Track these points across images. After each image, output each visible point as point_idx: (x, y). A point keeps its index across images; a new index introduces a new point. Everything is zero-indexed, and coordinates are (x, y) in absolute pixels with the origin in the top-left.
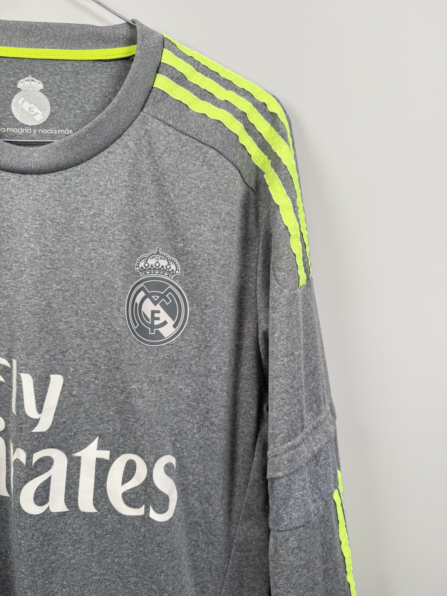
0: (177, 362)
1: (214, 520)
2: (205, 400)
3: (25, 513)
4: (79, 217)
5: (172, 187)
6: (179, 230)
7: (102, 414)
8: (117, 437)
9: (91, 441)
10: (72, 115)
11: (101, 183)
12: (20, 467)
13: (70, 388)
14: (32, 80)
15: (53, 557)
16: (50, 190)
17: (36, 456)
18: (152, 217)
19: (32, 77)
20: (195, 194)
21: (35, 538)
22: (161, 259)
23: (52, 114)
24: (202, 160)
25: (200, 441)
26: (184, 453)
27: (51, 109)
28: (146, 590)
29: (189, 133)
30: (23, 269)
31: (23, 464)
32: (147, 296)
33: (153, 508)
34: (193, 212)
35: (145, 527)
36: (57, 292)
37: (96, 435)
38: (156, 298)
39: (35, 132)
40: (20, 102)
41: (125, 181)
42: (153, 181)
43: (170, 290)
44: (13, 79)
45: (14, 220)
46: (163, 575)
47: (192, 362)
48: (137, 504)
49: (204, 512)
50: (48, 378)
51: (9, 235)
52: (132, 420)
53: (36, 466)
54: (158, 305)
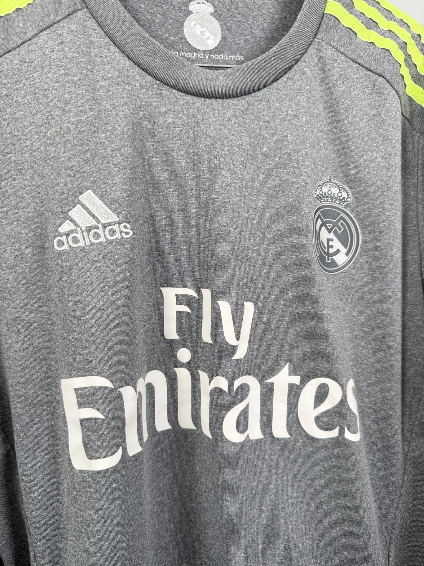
0: (350, 290)
2: (381, 325)
3: (229, 441)
4: (263, 143)
5: (345, 113)
6: (353, 156)
7: (291, 340)
8: (307, 362)
9: (282, 367)
10: (242, 41)
11: (283, 109)
12: (221, 395)
13: (261, 315)
14: (203, 3)
15: (253, 484)
16: (234, 116)
17: (237, 383)
18: (325, 144)
20: (366, 122)
21: (238, 465)
22: (332, 187)
23: (223, 39)
24: (371, 88)
25: (376, 365)
26: (359, 377)
27: (222, 34)
28: (339, 509)
29: (359, 61)
30: (214, 196)
31: (225, 392)
32: (323, 224)
33: (349, 429)
34: (366, 139)
35: (339, 447)
36: (246, 220)
37: (287, 361)
38: (329, 226)
39: (207, 57)
40: (192, 25)
41: (304, 107)
42: (325, 108)
43: (342, 218)
45: (200, 146)
46: (358, 492)
47: (365, 290)
48: (330, 426)
50: (243, 305)
51: (196, 163)
53: (236, 393)
54: (332, 233)
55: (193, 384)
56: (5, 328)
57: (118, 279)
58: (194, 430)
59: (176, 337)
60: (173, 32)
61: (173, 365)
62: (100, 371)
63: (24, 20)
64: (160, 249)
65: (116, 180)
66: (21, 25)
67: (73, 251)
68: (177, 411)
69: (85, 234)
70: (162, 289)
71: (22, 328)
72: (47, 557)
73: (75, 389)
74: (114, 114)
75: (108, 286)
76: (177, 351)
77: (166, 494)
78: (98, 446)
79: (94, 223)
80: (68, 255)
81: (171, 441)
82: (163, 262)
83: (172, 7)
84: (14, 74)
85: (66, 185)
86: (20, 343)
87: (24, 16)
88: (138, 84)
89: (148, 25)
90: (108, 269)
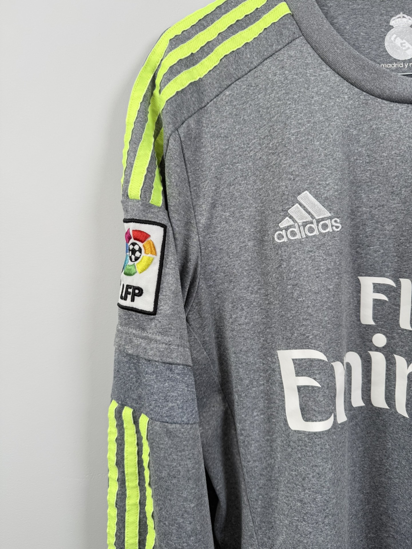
14: (404, 17)
19: (404, 13)
39: (406, 66)
40: (392, 39)
44: (385, 17)
51: (398, 162)
56: (230, 305)
57: (329, 266)
58: (386, 409)
59: (372, 323)
60: (375, 47)
61: (368, 348)
62: (317, 346)
63: (251, 52)
64: (359, 242)
65: (329, 181)
66: (249, 56)
67: (291, 243)
69: (302, 228)
70: (360, 278)
71: (245, 306)
72: (260, 502)
73: (293, 360)
74: (327, 124)
75: (322, 273)
76: (372, 336)
77: (358, 465)
78: (315, 411)
79: (309, 219)
80: (287, 246)
81: (364, 417)
82: (362, 254)
83: (374, 25)
84: (242, 97)
85: (286, 187)
86: (243, 318)
87: (250, 49)
88: (346, 97)
89: (353, 43)
90: (321, 258)
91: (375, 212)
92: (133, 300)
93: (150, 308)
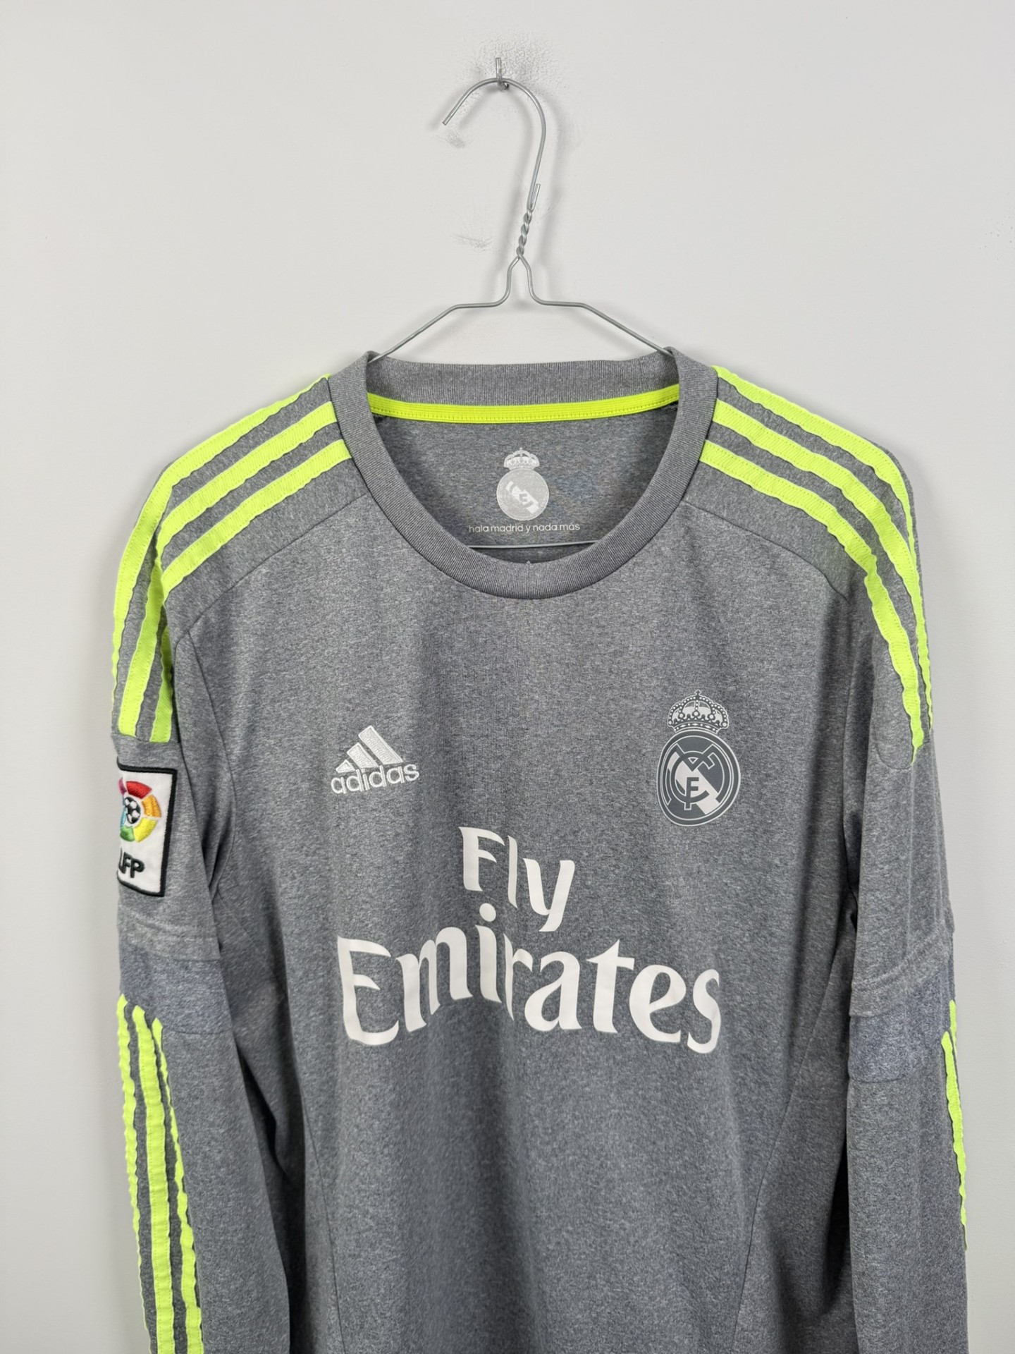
0: (722, 848)
1: (769, 1055)
2: (762, 902)
3: (532, 1029)
4: (594, 655)
5: (722, 608)
6: (731, 667)
7: (624, 912)
8: (644, 942)
9: (610, 945)
10: (579, 502)
11: (625, 609)
12: (525, 972)
13: (584, 877)
14: (524, 455)
15: (564, 1083)
16: (556, 621)
17: (545, 961)
18: (691, 648)
19: (525, 449)
20: (756, 617)
21: (543, 1058)
22: (701, 705)
23: (551, 502)
24: (769, 566)
25: (754, 954)
26: (729, 966)
27: (550, 495)
28: (679, 1132)
29: (752, 528)
30: (524, 726)
31: (529, 969)
32: (683, 758)
33: (693, 1037)
34: (752, 643)
35: (680, 1057)
36: (567, 756)
37: (617, 938)
38: (693, 760)
39: (528, 530)
40: (508, 488)
41: (657, 605)
42: (694, 599)
43: (714, 749)
44: (497, 454)
45: (510, 661)
46: (702, 1117)
47: (744, 850)
48: (671, 1028)
49: (755, 1044)
50: (558, 865)
51: (504, 680)
52: (666, 925)
53: (544, 973)
54: (696, 770)
55: (498, 948)
56: (279, 869)
57: (399, 831)
58: (498, 1003)
59: (478, 888)
60: (482, 500)
61: (475, 922)
62: (376, 937)
63: (295, 510)
64: (459, 781)
65: (402, 713)
66: (292, 516)
67: (350, 797)
68: (479, 976)
69: (365, 776)
70: (461, 828)
71: (298, 873)
73: (351, 952)
74: (401, 630)
75: (387, 840)
76: (480, 906)
77: (463, 1075)
78: (372, 1019)
79: (375, 765)
80: (346, 800)
81: (472, 1012)
82: (462, 797)
83: (480, 466)
84: (285, 577)
85: (344, 720)
86: (295, 889)
87: (295, 505)
88: (431, 587)
89: (449, 494)
90: (388, 819)
91: (477, 742)
92: (132, 876)
93: (155, 888)
